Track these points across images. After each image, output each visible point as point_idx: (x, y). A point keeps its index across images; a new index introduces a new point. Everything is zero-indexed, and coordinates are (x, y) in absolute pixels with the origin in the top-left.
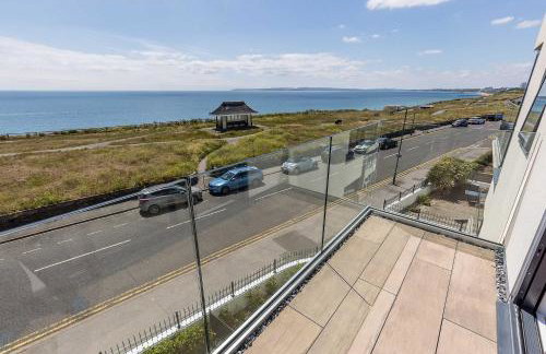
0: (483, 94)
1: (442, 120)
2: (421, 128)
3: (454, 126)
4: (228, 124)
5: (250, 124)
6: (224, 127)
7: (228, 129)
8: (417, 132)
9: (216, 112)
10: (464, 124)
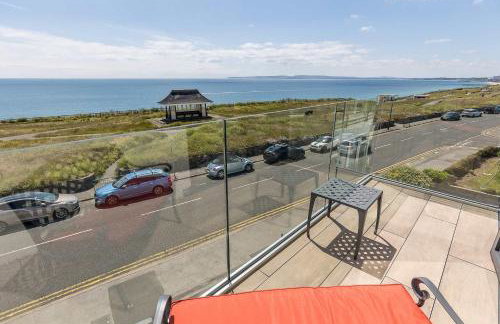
0: (491, 83)
1: (430, 112)
2: (403, 121)
3: (443, 119)
4: (178, 114)
5: (204, 114)
6: (174, 117)
7: (178, 120)
8: (398, 126)
9: (165, 101)
10: (455, 118)
